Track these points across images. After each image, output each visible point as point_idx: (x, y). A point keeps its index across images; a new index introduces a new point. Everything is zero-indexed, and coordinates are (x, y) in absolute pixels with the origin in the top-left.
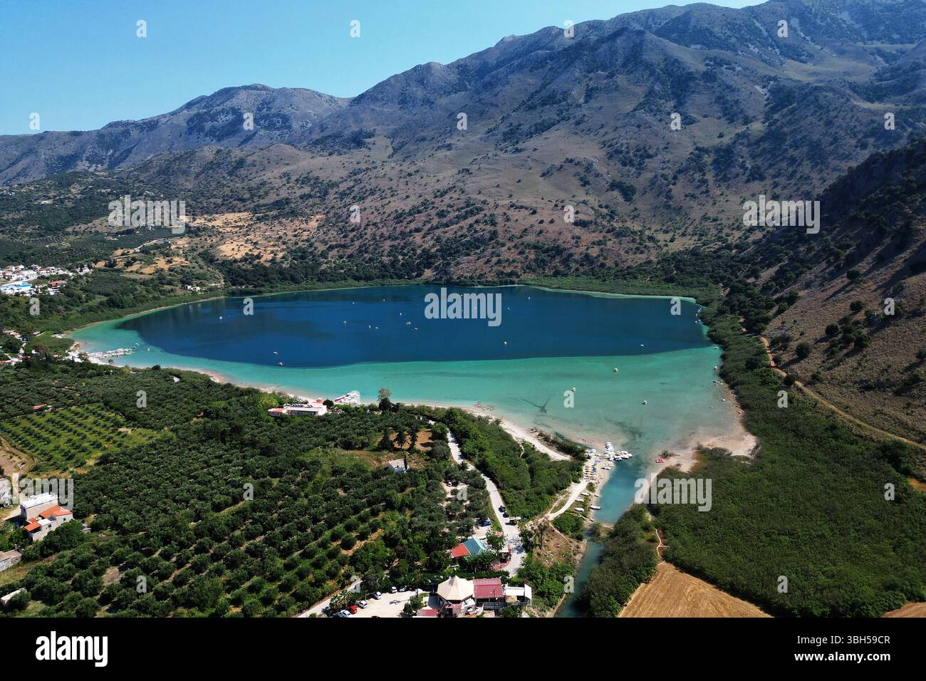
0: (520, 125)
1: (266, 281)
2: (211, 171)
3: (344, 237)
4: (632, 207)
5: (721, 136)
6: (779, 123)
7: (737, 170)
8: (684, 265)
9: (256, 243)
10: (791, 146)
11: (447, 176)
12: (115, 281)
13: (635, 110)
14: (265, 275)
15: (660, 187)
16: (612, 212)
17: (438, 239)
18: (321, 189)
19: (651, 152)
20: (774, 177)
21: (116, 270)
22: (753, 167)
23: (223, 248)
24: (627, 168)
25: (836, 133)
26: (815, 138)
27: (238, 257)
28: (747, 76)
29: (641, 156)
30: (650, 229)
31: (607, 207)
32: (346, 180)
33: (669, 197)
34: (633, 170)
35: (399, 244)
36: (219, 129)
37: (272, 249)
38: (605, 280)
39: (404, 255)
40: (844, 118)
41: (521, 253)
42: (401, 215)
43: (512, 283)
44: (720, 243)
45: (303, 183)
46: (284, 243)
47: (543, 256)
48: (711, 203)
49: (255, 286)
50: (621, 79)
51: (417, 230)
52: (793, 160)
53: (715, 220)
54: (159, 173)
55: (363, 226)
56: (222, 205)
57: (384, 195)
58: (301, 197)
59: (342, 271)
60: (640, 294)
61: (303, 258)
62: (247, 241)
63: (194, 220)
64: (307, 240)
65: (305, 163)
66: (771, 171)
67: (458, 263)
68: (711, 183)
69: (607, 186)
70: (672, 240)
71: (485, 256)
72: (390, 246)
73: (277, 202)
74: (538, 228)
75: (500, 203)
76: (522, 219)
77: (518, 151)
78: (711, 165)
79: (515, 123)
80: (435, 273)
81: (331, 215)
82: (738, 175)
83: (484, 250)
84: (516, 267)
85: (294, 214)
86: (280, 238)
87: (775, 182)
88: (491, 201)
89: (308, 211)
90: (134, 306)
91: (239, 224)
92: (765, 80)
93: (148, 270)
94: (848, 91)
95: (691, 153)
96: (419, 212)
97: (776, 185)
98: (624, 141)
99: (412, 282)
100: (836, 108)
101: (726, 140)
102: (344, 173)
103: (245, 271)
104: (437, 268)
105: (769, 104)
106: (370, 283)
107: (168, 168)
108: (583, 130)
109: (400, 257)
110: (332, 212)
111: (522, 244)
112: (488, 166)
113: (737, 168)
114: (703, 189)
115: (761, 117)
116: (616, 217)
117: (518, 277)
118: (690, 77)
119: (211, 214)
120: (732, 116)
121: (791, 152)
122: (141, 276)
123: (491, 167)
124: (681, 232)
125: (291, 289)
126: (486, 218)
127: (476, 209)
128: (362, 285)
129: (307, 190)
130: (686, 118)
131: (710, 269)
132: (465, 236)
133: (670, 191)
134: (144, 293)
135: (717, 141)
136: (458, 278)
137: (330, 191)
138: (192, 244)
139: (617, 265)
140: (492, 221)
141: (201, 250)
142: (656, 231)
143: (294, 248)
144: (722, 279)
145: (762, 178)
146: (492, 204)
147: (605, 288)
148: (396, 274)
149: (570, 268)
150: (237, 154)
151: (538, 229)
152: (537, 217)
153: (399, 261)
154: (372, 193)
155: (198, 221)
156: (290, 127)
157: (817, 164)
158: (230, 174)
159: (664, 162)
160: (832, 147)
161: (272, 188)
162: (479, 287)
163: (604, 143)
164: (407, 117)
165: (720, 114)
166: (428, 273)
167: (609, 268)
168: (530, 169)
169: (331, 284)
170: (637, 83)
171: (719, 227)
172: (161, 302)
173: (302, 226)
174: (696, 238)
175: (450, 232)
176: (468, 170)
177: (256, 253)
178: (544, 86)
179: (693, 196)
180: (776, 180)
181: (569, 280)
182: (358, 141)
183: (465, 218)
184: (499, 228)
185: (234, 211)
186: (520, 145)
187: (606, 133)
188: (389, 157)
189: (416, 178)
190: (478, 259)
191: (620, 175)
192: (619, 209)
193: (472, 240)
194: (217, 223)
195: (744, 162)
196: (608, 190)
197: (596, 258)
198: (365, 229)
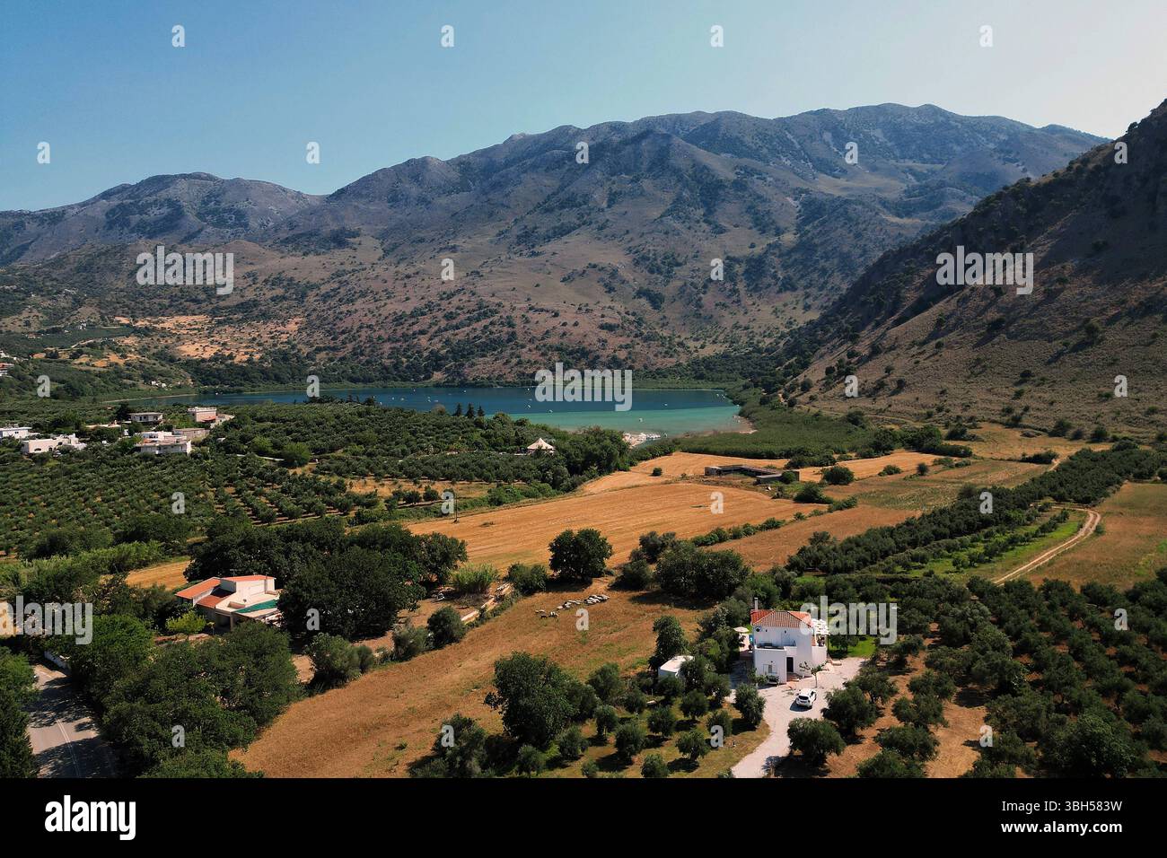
0: (536, 228)
1: (245, 380)
3: (333, 339)
4: (661, 315)
5: (752, 246)
6: (810, 234)
7: (768, 280)
8: (714, 365)
9: (224, 344)
10: (822, 258)
11: (453, 279)
12: (66, 370)
13: (662, 216)
14: (244, 375)
15: (690, 295)
16: (640, 319)
17: (448, 342)
18: (299, 292)
19: (680, 260)
20: (806, 287)
21: (61, 361)
22: (785, 278)
23: (183, 348)
24: (655, 275)
25: (865, 245)
26: (845, 249)
27: (206, 356)
28: (777, 187)
29: (669, 263)
30: (679, 336)
31: (634, 314)
32: (328, 282)
33: (699, 306)
34: (661, 278)
35: (401, 346)
36: (150, 224)
37: (246, 350)
39: (409, 357)
40: (873, 231)
41: (543, 355)
42: (401, 317)
44: (751, 349)
45: (273, 284)
46: (259, 345)
47: (567, 359)
48: (742, 312)
49: (232, 386)
50: (647, 184)
51: (422, 332)
52: (824, 271)
53: (746, 328)
54: (78, 270)
55: (355, 328)
56: (170, 306)
57: (377, 297)
58: (273, 299)
61: (285, 359)
62: (212, 342)
63: (136, 321)
64: (288, 343)
65: (273, 262)
66: (803, 282)
67: (473, 364)
68: (742, 292)
69: (633, 293)
70: (702, 347)
71: (503, 358)
72: (391, 348)
73: (242, 304)
74: (561, 330)
75: (518, 306)
76: (543, 322)
77: (534, 254)
78: (743, 275)
79: (531, 226)
80: (446, 375)
81: (314, 316)
82: (770, 285)
83: (502, 351)
84: (538, 369)
85: (265, 316)
86: (254, 339)
87: (806, 293)
88: (507, 304)
89: (283, 313)
90: (95, 394)
91: (195, 326)
92: (797, 193)
93: (101, 363)
94: (879, 206)
96: (423, 314)
97: (807, 296)
98: (651, 248)
99: (419, 384)
100: (865, 221)
101: (758, 250)
102: (326, 275)
103: (217, 370)
104: (447, 370)
105: (800, 216)
106: (370, 385)
107: (90, 265)
108: (606, 236)
110: (315, 314)
111: (545, 345)
112: (500, 269)
113: (769, 278)
114: (735, 298)
115: (793, 229)
116: (643, 324)
118: (720, 185)
119: (156, 316)
120: (764, 227)
121: (822, 263)
122: (93, 369)
123: (505, 270)
124: (711, 340)
125: (275, 388)
126: (503, 320)
127: (490, 311)
128: (360, 386)
129: (279, 291)
130: (717, 227)
131: (740, 367)
132: (480, 338)
133: (700, 299)
134: (103, 384)
135: (747, 251)
136: (474, 379)
137: (309, 293)
138: (143, 343)
139: (646, 367)
140: (509, 323)
141: (155, 351)
142: (686, 338)
143: (272, 350)
145: (794, 289)
146: (508, 307)
148: (400, 376)
151: (561, 332)
152: (560, 319)
153: (402, 363)
154: (363, 295)
155: (141, 322)
156: (246, 225)
159: (693, 271)
160: (862, 259)
161: (235, 289)
162: (498, 387)
163: (630, 249)
164: (399, 216)
165: (751, 224)
166: (438, 376)
167: (638, 370)
168: (549, 274)
170: (664, 189)
171: (751, 335)
172: (124, 394)
173: (278, 329)
174: (727, 345)
175: (462, 334)
176: (478, 273)
177: (227, 353)
178: (562, 188)
179: (724, 305)
180: (808, 290)
182: (340, 240)
183: (478, 320)
184: (518, 329)
185: (185, 314)
186: (537, 249)
187: (632, 239)
188: (379, 260)
189: (418, 280)
190: (496, 360)
191: (647, 282)
192: (647, 317)
193: (488, 342)
194: (166, 325)
195: (776, 272)
196: (635, 298)
197: (624, 360)
198: (358, 332)
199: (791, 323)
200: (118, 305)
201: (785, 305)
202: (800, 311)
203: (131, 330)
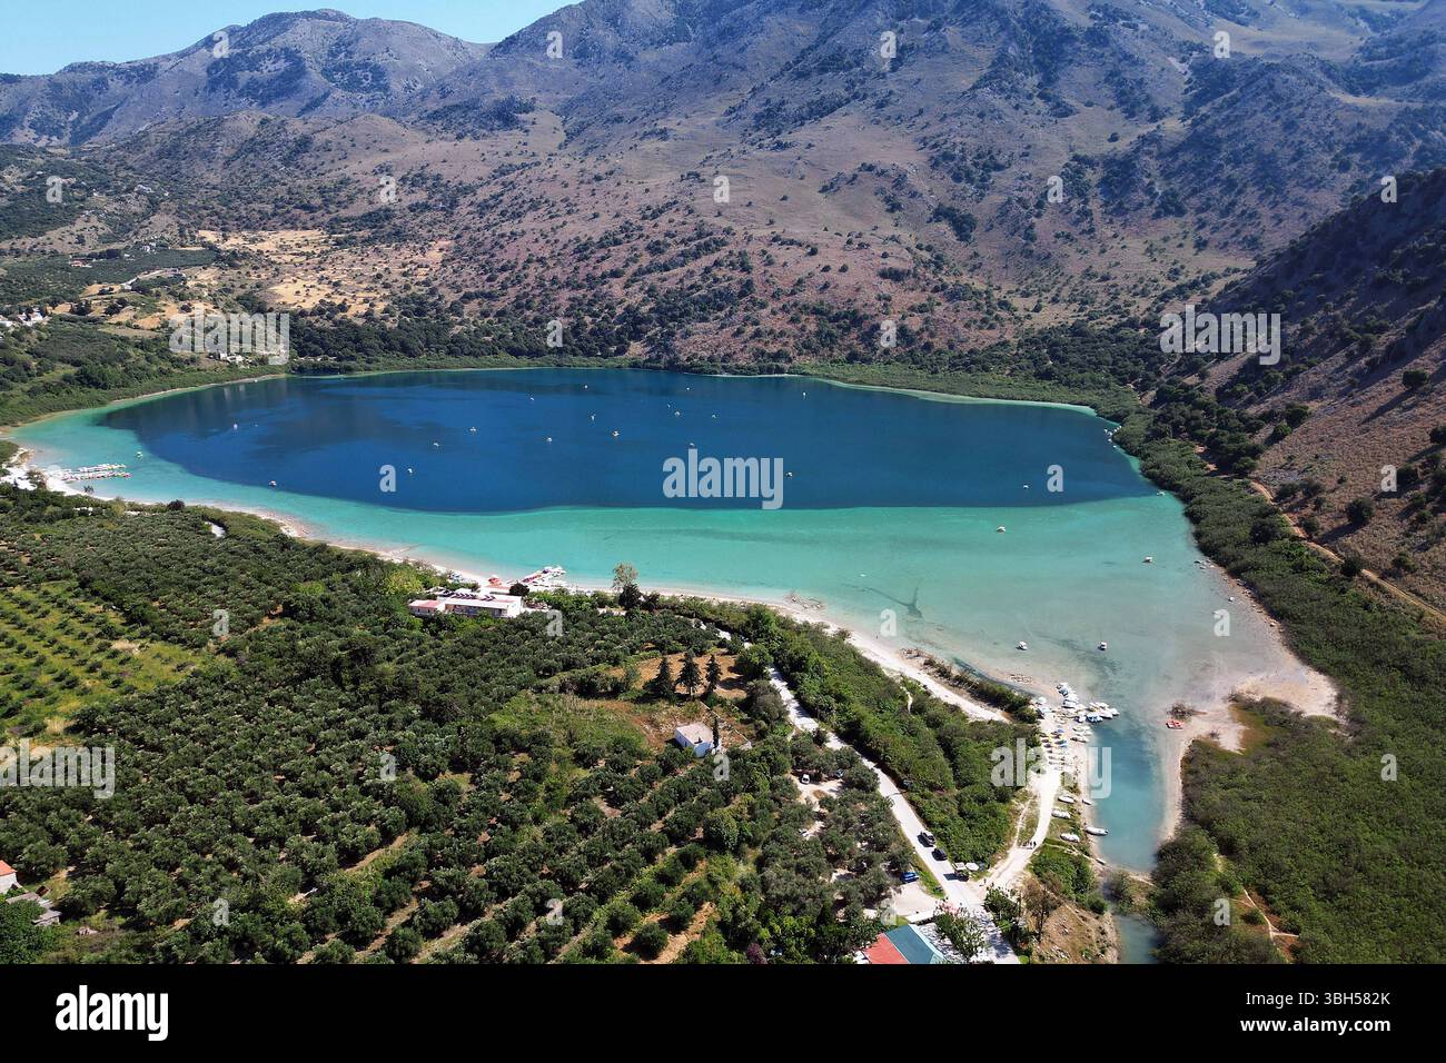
0: (783, 103)
1: (358, 350)
2: (251, 156)
3: (489, 280)
4: (970, 251)
5: (1114, 138)
6: (1209, 122)
7: (1139, 196)
8: (1064, 350)
9: (337, 284)
10: (1228, 161)
11: (663, 185)
12: (91, 339)
13: (975, 87)
14: (357, 340)
15: (1016, 218)
16: (938, 257)
17: (651, 291)
18: (446, 197)
19: (1001, 160)
20: (1200, 210)
21: (94, 321)
22: (1165, 193)
23: (279, 289)
24: (963, 184)
25: (1301, 142)
26: (1267, 149)
27: (308, 306)
28: (1154, 40)
29: (985, 165)
30: (999, 288)
31: (929, 249)
32: (488, 183)
33: (1030, 237)
34: (972, 189)
35: (584, 296)
36: (262, 85)
37: (366, 295)
38: (936, 372)
39: (595, 315)
40: (1314, 119)
41: (793, 321)
42: (585, 247)
43: (780, 370)
44: (1116, 317)
45: (413, 185)
46: (386, 286)
47: (830, 327)
48: (1098, 250)
49: (339, 359)
50: (952, 33)
51: (615, 274)
52: (1230, 184)
53: (1105, 278)
54: (160, 155)
55: (521, 262)
56: (274, 215)
57: (554, 210)
58: (412, 209)
59: (489, 339)
60: (998, 397)
61: (420, 312)
62: (321, 280)
63: (226, 238)
64: (426, 283)
65: (416, 150)
66: (1194, 201)
67: (688, 334)
68: (1097, 215)
69: (929, 214)
70: (1037, 309)
71: (732, 324)
72: (570, 299)
73: (370, 214)
74: (820, 279)
75: (757, 233)
76: (794, 264)
77: (781, 146)
78: (1097, 186)
79: (776, 100)
80: (648, 349)
81: (464, 241)
82: (1141, 205)
83: (731, 313)
84: (785, 344)
85: (399, 236)
86: (379, 276)
87: (1200, 220)
88: (739, 230)
89: (423, 232)
90: (125, 385)
91: (304, 249)
92: (1185, 50)
93: (149, 322)
94: (1320, 75)
95: (1067, 165)
96: (617, 242)
97: (1202, 225)
98: (958, 140)
99: (609, 362)
100: (1302, 101)
101: (1123, 147)
102: (485, 171)
103: (321, 331)
104: (650, 340)
105: (1192, 88)
106: (538, 361)
107: (176, 147)
108: (889, 118)
109: (588, 319)
110: (466, 236)
111: (795, 305)
112: (730, 171)
113: (1141, 194)
114: (1085, 225)
115: (1179, 110)
116: (945, 267)
117: (790, 361)
118: (1067, 36)
119: (255, 229)
120: (1133, 106)
121: (1228, 170)
122: (136, 332)
123: (736, 171)
124: (1050, 295)
125: (400, 365)
126: (733, 258)
127: (715, 242)
128: (523, 364)
129: (420, 196)
130: (1059, 105)
131: (1110, 360)
132: (699, 288)
133: (1032, 226)
134: (143, 362)
135: (1107, 147)
136: (689, 359)
137: (461, 200)
138: (225, 280)
139: (951, 347)
140: (742, 264)
141: (241, 292)
142: (1009, 292)
143: (403, 296)
144: (1133, 376)
145: (1180, 212)
146: (740, 236)
147: (939, 385)
148: (582, 348)
149: (875, 350)
150: (297, 128)
151: (821, 282)
152: (819, 260)
153: (586, 325)
154: (534, 206)
155: (232, 241)
156: (386, 88)
157: (1269, 192)
158: (286, 162)
160: (1294, 166)
161: (361, 191)
162: (725, 375)
163: (924, 141)
164: (589, 80)
165: (1113, 102)
166: (636, 349)
167: (940, 352)
168: (802, 179)
169: (471, 360)
170: (978, 41)
171: (1113, 290)
172: (174, 379)
173: (415, 258)
174: (1076, 306)
175: (672, 280)
176: (698, 175)
177: (338, 300)
178: (823, 39)
179: (1068, 237)
180: (1203, 215)
181: (874, 369)
182: (506, 116)
183: (696, 256)
184: (756, 276)
185: (294, 227)
186: (784, 138)
187: (928, 125)
188: (560, 147)
189: (609, 184)
190: (722, 328)
191: (950, 196)
192: (949, 253)
193: (711, 295)
194: (266, 246)
195: (1151, 183)
196: (931, 220)
197: (918, 333)
198: (524, 268)
199: (1176, 272)
200: (204, 212)
201: (1165, 240)
202: (1189, 251)
203: (214, 256)
